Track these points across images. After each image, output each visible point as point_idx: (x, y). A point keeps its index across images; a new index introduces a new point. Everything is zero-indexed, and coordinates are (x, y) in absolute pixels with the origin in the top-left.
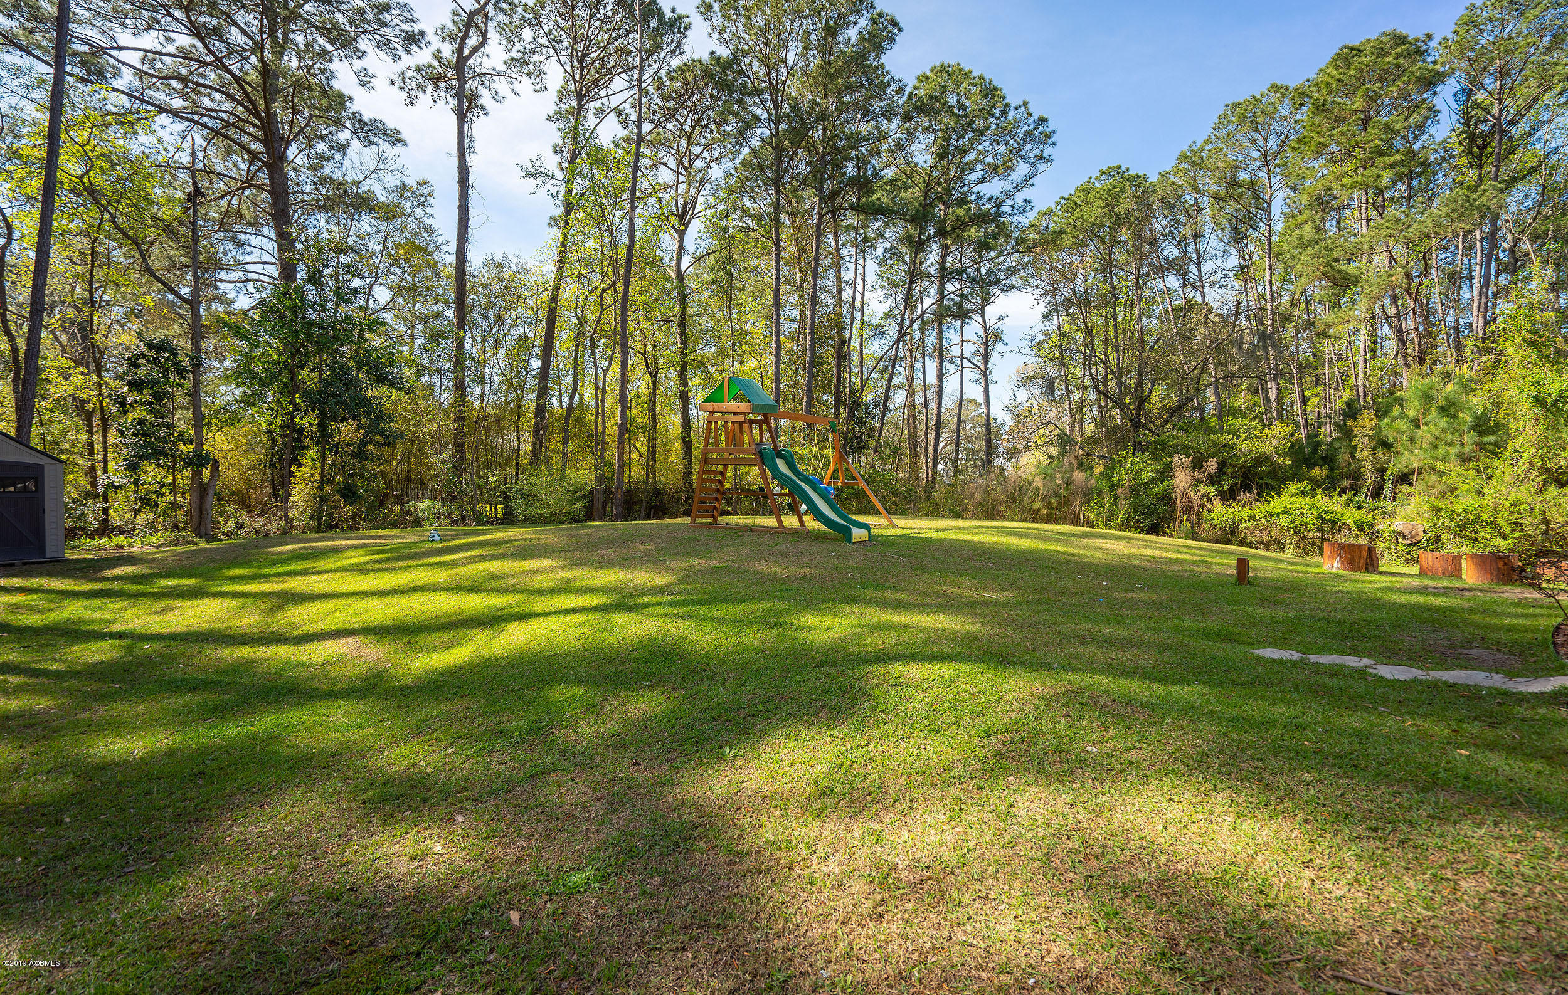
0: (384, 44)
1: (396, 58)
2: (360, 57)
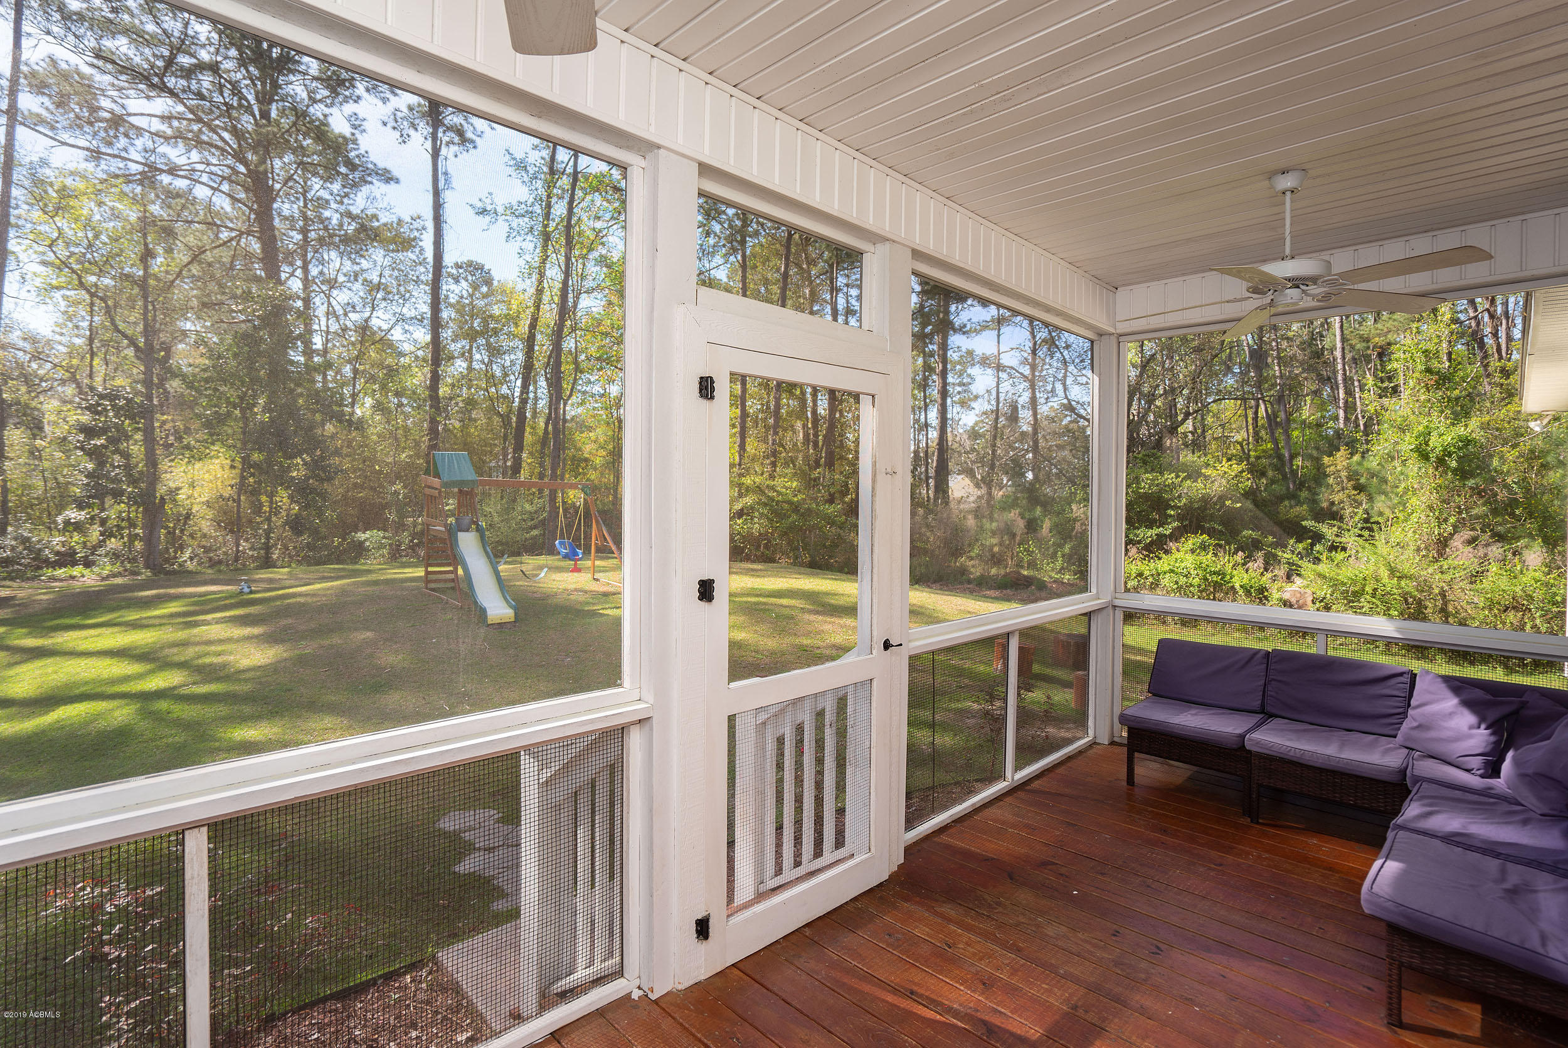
0: (373, 90)
1: (385, 100)
2: (355, 102)
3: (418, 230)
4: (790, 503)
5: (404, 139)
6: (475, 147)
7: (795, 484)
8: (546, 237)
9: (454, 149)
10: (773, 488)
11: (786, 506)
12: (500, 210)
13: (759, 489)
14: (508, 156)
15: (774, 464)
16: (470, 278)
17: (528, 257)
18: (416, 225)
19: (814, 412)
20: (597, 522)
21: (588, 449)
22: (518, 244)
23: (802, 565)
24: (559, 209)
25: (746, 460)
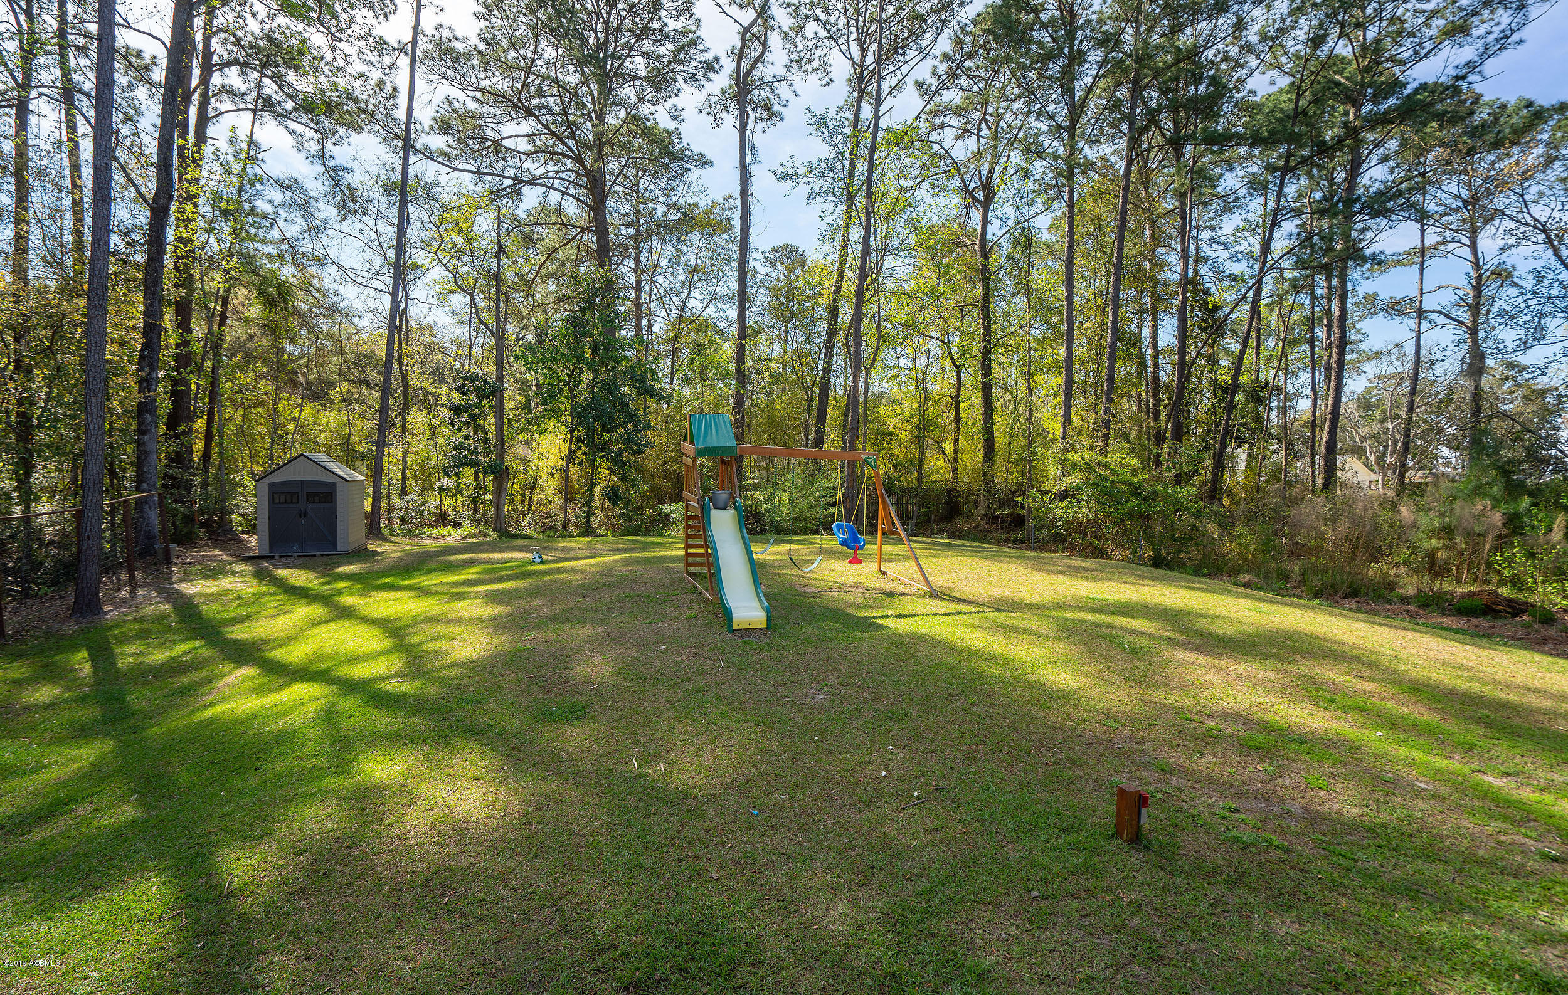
0: (690, 79)
1: (700, 88)
2: (676, 95)
3: (730, 209)
4: (1129, 484)
5: (717, 122)
6: (781, 120)
7: (1134, 462)
8: (851, 198)
9: (762, 125)
10: (1106, 466)
11: (1123, 488)
12: (802, 171)
13: (1089, 467)
14: (808, 115)
15: (1106, 437)
16: (785, 261)
17: (829, 219)
18: (727, 205)
19: (1156, 377)
20: (884, 501)
21: (892, 423)
22: (820, 207)
23: (1141, 562)
24: (862, 166)
25: (1071, 433)
